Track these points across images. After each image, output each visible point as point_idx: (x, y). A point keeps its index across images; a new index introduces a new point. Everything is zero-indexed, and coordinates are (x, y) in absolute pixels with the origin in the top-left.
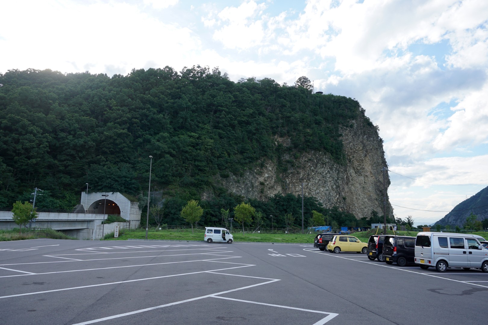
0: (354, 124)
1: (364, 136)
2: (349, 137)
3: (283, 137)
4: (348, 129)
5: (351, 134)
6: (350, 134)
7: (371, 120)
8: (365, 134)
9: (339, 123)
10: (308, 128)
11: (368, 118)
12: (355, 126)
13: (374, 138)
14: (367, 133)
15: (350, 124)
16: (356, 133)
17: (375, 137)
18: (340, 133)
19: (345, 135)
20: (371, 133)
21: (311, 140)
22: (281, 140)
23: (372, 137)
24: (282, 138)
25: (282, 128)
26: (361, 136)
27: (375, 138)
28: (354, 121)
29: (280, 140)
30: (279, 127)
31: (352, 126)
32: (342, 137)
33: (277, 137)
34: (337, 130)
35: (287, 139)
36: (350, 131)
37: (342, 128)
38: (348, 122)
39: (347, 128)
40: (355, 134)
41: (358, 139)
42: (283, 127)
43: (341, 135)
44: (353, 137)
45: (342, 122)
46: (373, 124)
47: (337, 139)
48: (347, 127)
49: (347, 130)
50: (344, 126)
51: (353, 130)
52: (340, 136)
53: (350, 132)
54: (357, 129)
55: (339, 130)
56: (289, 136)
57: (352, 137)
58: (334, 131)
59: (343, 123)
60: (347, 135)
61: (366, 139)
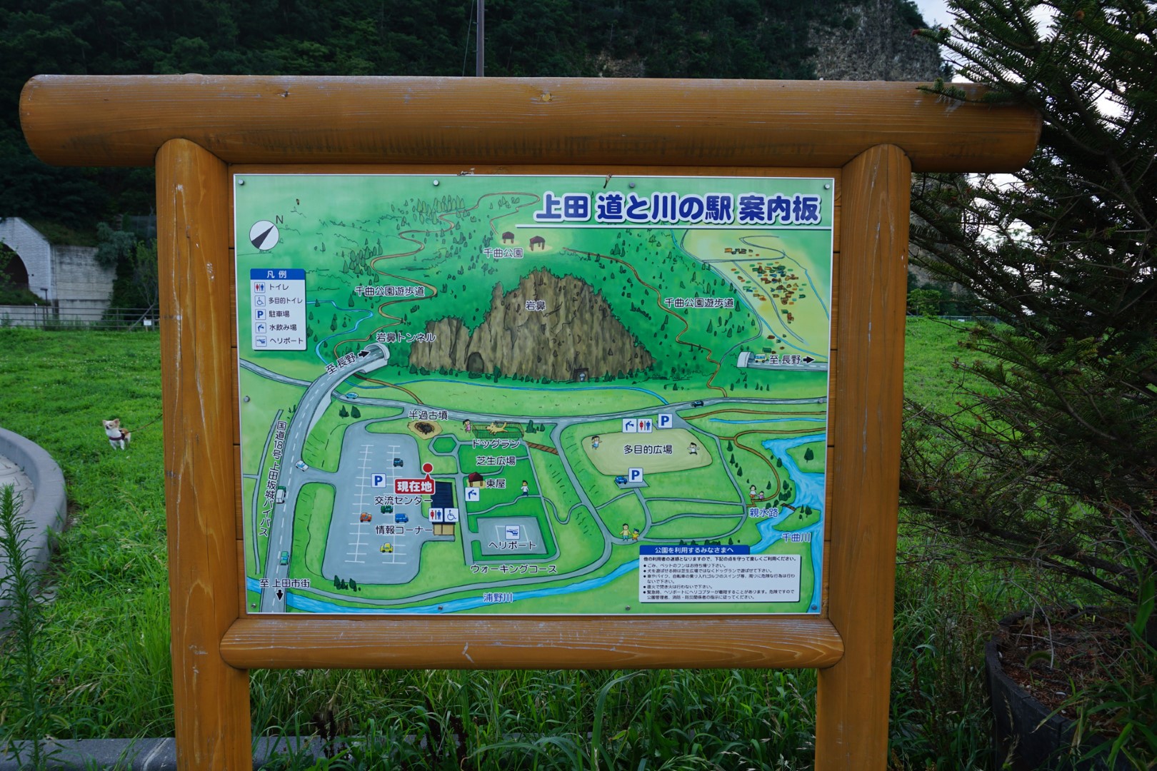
0: (859, 16)
1: (893, 58)
2: (838, 58)
3: (623, 59)
4: (838, 34)
5: (844, 49)
6: (842, 47)
7: (920, 10)
8: (895, 52)
9: (809, 16)
10: (705, 30)
11: (913, 3)
12: (862, 21)
13: (923, 61)
14: (901, 48)
15: (845, 18)
16: (862, 44)
17: (928, 59)
18: (810, 46)
19: (827, 50)
20: (916, 47)
21: (703, 63)
22: (618, 68)
23: (918, 60)
24: (620, 61)
25: (622, 31)
26: (884, 57)
27: (927, 64)
28: (858, 10)
29: (614, 68)
30: (609, 27)
31: (849, 24)
32: (817, 56)
33: (604, 58)
34: (803, 38)
35: (636, 62)
36: (843, 39)
37: (818, 31)
38: (840, 11)
39: (834, 30)
40: (860, 48)
41: (870, 66)
42: (624, 27)
43: (813, 51)
44: (854, 56)
45: (821, 12)
46: (925, 19)
47: (797, 64)
48: (834, 25)
49: (834, 34)
50: (824, 23)
51: (854, 37)
52: (811, 55)
53: (844, 43)
54: (867, 34)
55: (810, 36)
56: (642, 55)
57: (850, 56)
58: (793, 40)
59: (823, 16)
60: (832, 51)
61: (900, 65)
